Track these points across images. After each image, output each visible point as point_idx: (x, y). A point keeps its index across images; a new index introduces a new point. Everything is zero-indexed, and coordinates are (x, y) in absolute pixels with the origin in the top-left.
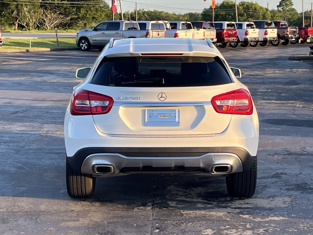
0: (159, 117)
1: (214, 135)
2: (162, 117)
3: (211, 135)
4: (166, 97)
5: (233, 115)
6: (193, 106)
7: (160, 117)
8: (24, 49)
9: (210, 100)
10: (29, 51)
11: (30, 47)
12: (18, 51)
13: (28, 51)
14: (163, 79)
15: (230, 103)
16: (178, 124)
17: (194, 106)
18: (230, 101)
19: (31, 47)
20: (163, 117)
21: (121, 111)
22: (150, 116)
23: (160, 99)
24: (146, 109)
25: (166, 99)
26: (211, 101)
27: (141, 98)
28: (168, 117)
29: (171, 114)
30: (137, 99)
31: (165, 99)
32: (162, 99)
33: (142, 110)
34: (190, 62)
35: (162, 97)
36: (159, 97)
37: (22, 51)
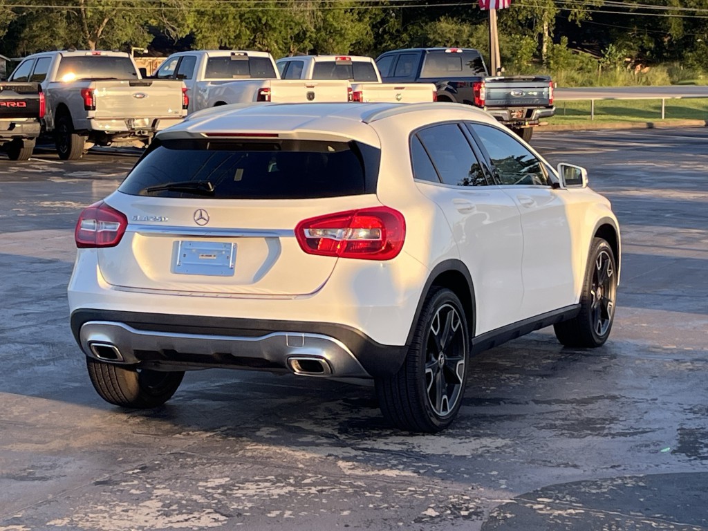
0: (200, 257)
1: (293, 297)
2: (204, 257)
3: (288, 297)
4: (209, 217)
5: (340, 259)
6: (263, 239)
7: (202, 257)
8: (642, 122)
9: (293, 227)
10: (654, 125)
11: (661, 118)
12: (629, 126)
13: (650, 126)
14: (209, 183)
15: (339, 234)
16: (230, 271)
17: (266, 238)
18: (339, 231)
19: (665, 117)
20: (207, 257)
21: (137, 242)
22: (185, 255)
23: (198, 222)
24: (180, 239)
25: (208, 221)
26: (296, 230)
27: (167, 219)
28: (215, 258)
29: (222, 251)
30: (161, 221)
31: (206, 222)
32: (202, 222)
33: (174, 242)
34: (296, 150)
35: (201, 218)
36: (196, 218)
37: (637, 126)
